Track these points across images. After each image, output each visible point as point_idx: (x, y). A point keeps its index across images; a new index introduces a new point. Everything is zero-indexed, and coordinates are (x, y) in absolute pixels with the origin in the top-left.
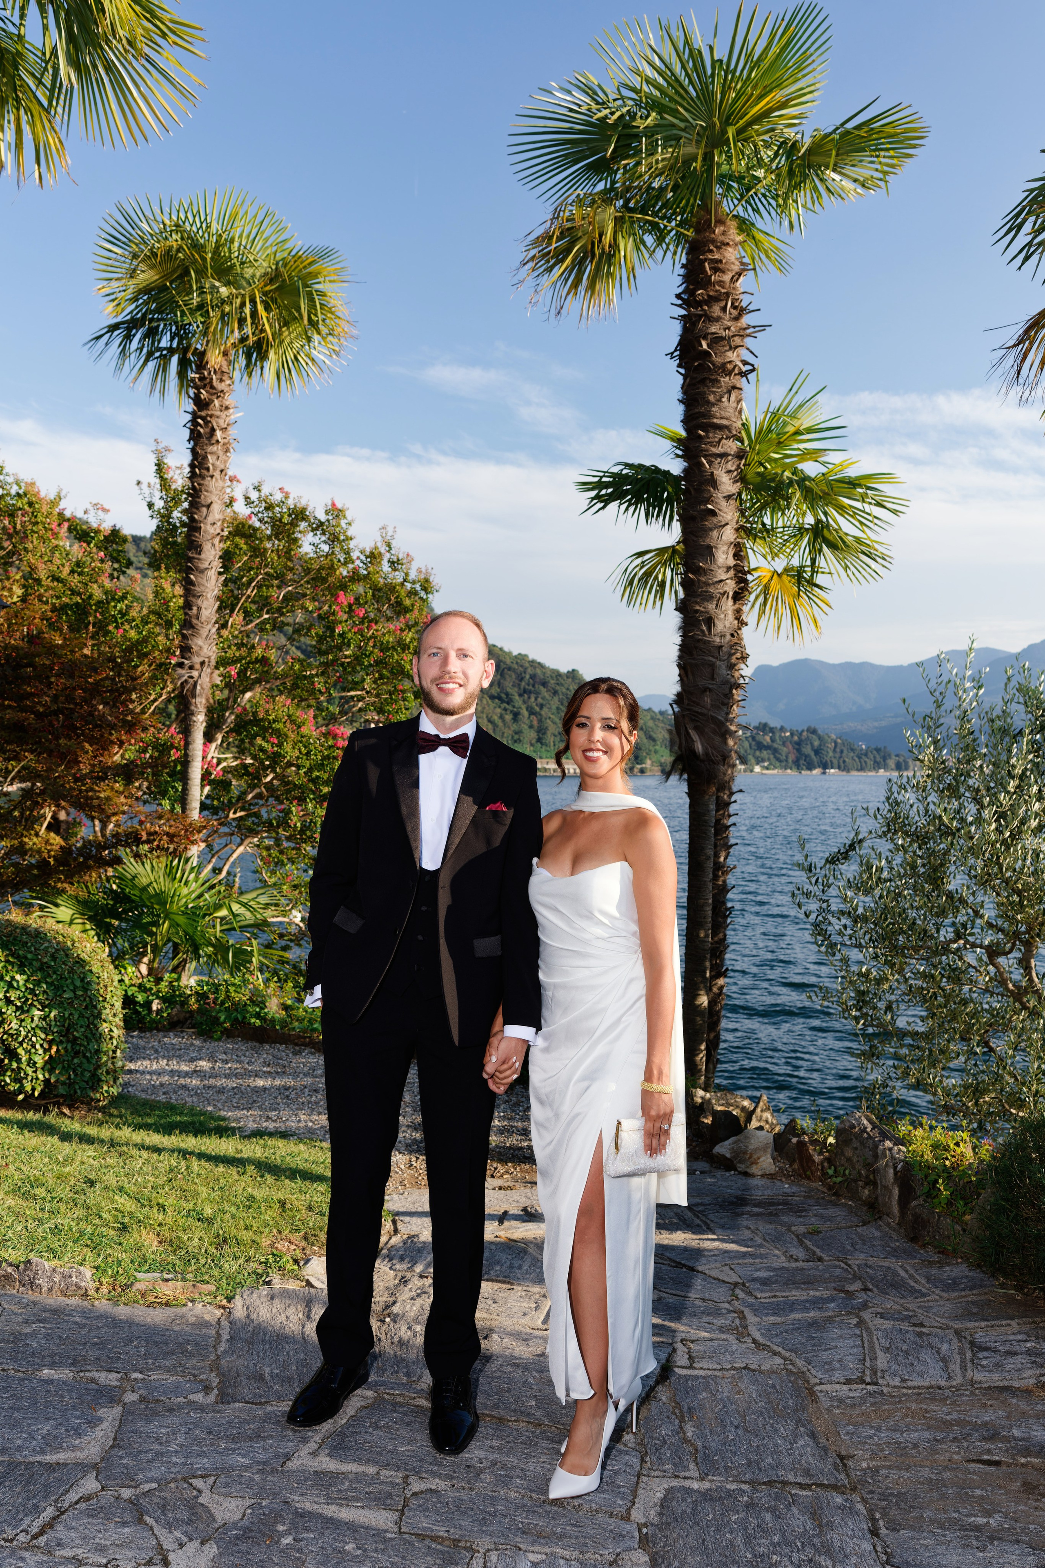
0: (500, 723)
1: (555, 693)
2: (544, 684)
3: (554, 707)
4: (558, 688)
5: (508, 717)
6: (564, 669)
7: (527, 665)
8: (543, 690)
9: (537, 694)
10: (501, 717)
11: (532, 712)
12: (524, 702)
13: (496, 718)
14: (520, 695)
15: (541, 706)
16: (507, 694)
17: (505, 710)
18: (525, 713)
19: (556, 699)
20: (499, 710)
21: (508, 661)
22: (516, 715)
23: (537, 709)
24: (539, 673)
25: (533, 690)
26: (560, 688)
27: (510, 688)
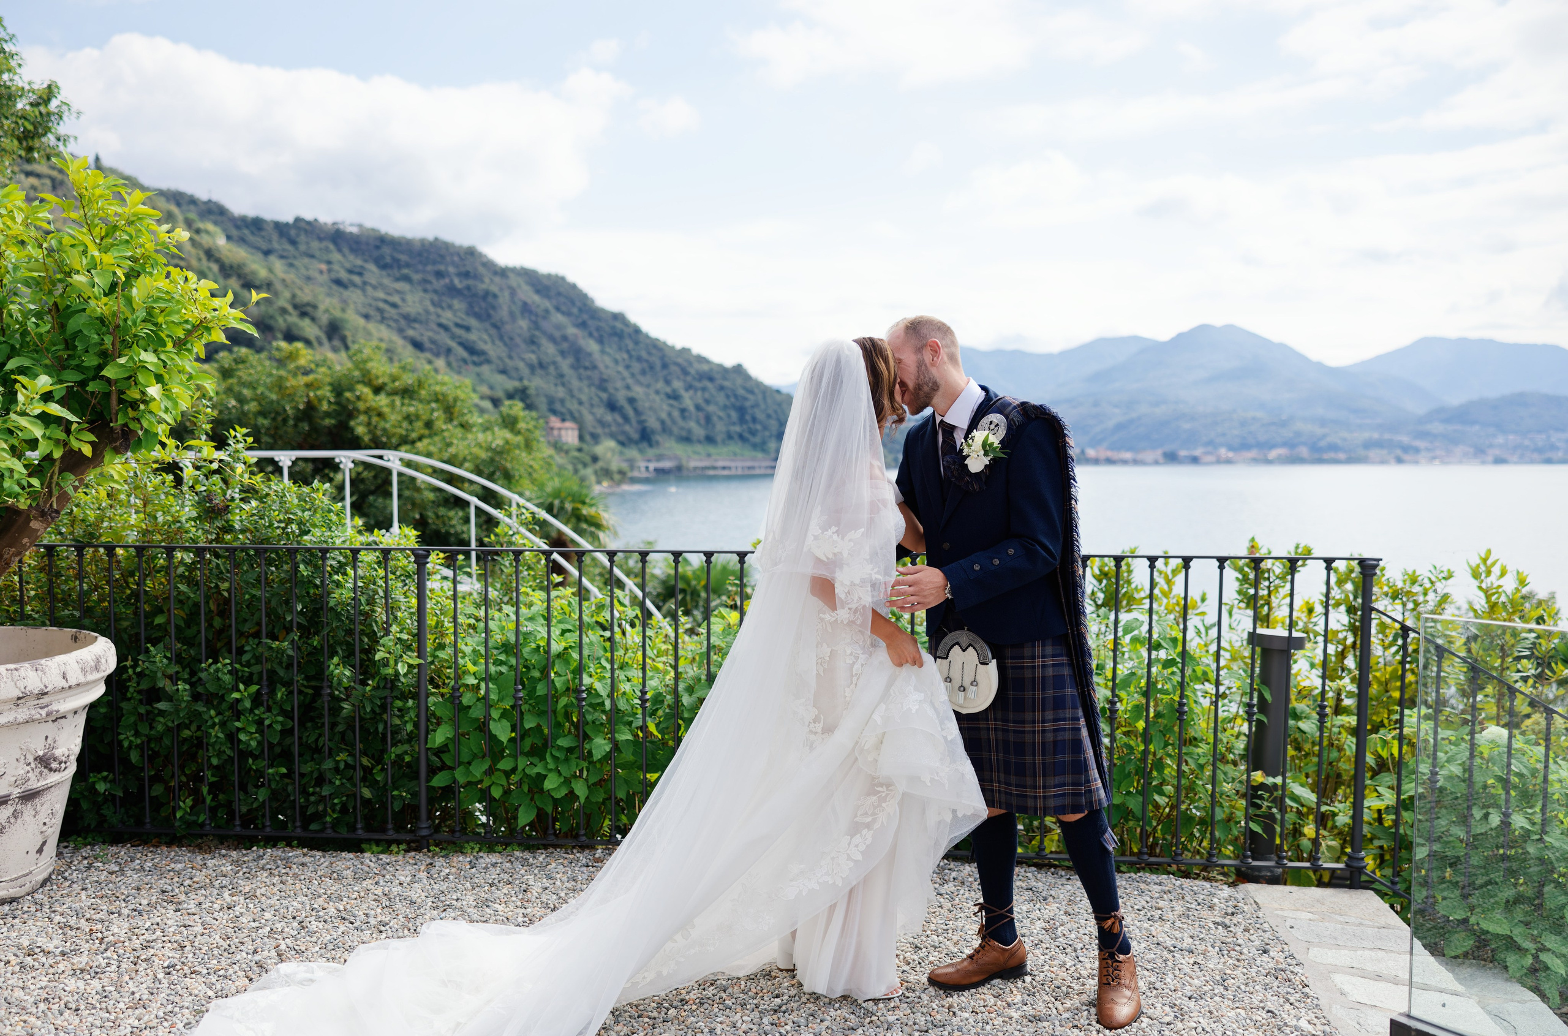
0: (668, 422)
2: (711, 379)
4: (724, 383)
5: (676, 414)
6: (729, 362)
7: (691, 359)
8: (709, 385)
9: (704, 389)
10: (669, 414)
11: (698, 408)
12: (691, 398)
13: (664, 416)
14: (686, 391)
15: (707, 402)
16: (674, 391)
17: (671, 406)
18: (692, 408)
19: (723, 394)
20: (665, 407)
21: (672, 355)
22: (683, 411)
23: (703, 405)
24: (705, 367)
25: (698, 385)
26: (727, 384)
27: (677, 384)
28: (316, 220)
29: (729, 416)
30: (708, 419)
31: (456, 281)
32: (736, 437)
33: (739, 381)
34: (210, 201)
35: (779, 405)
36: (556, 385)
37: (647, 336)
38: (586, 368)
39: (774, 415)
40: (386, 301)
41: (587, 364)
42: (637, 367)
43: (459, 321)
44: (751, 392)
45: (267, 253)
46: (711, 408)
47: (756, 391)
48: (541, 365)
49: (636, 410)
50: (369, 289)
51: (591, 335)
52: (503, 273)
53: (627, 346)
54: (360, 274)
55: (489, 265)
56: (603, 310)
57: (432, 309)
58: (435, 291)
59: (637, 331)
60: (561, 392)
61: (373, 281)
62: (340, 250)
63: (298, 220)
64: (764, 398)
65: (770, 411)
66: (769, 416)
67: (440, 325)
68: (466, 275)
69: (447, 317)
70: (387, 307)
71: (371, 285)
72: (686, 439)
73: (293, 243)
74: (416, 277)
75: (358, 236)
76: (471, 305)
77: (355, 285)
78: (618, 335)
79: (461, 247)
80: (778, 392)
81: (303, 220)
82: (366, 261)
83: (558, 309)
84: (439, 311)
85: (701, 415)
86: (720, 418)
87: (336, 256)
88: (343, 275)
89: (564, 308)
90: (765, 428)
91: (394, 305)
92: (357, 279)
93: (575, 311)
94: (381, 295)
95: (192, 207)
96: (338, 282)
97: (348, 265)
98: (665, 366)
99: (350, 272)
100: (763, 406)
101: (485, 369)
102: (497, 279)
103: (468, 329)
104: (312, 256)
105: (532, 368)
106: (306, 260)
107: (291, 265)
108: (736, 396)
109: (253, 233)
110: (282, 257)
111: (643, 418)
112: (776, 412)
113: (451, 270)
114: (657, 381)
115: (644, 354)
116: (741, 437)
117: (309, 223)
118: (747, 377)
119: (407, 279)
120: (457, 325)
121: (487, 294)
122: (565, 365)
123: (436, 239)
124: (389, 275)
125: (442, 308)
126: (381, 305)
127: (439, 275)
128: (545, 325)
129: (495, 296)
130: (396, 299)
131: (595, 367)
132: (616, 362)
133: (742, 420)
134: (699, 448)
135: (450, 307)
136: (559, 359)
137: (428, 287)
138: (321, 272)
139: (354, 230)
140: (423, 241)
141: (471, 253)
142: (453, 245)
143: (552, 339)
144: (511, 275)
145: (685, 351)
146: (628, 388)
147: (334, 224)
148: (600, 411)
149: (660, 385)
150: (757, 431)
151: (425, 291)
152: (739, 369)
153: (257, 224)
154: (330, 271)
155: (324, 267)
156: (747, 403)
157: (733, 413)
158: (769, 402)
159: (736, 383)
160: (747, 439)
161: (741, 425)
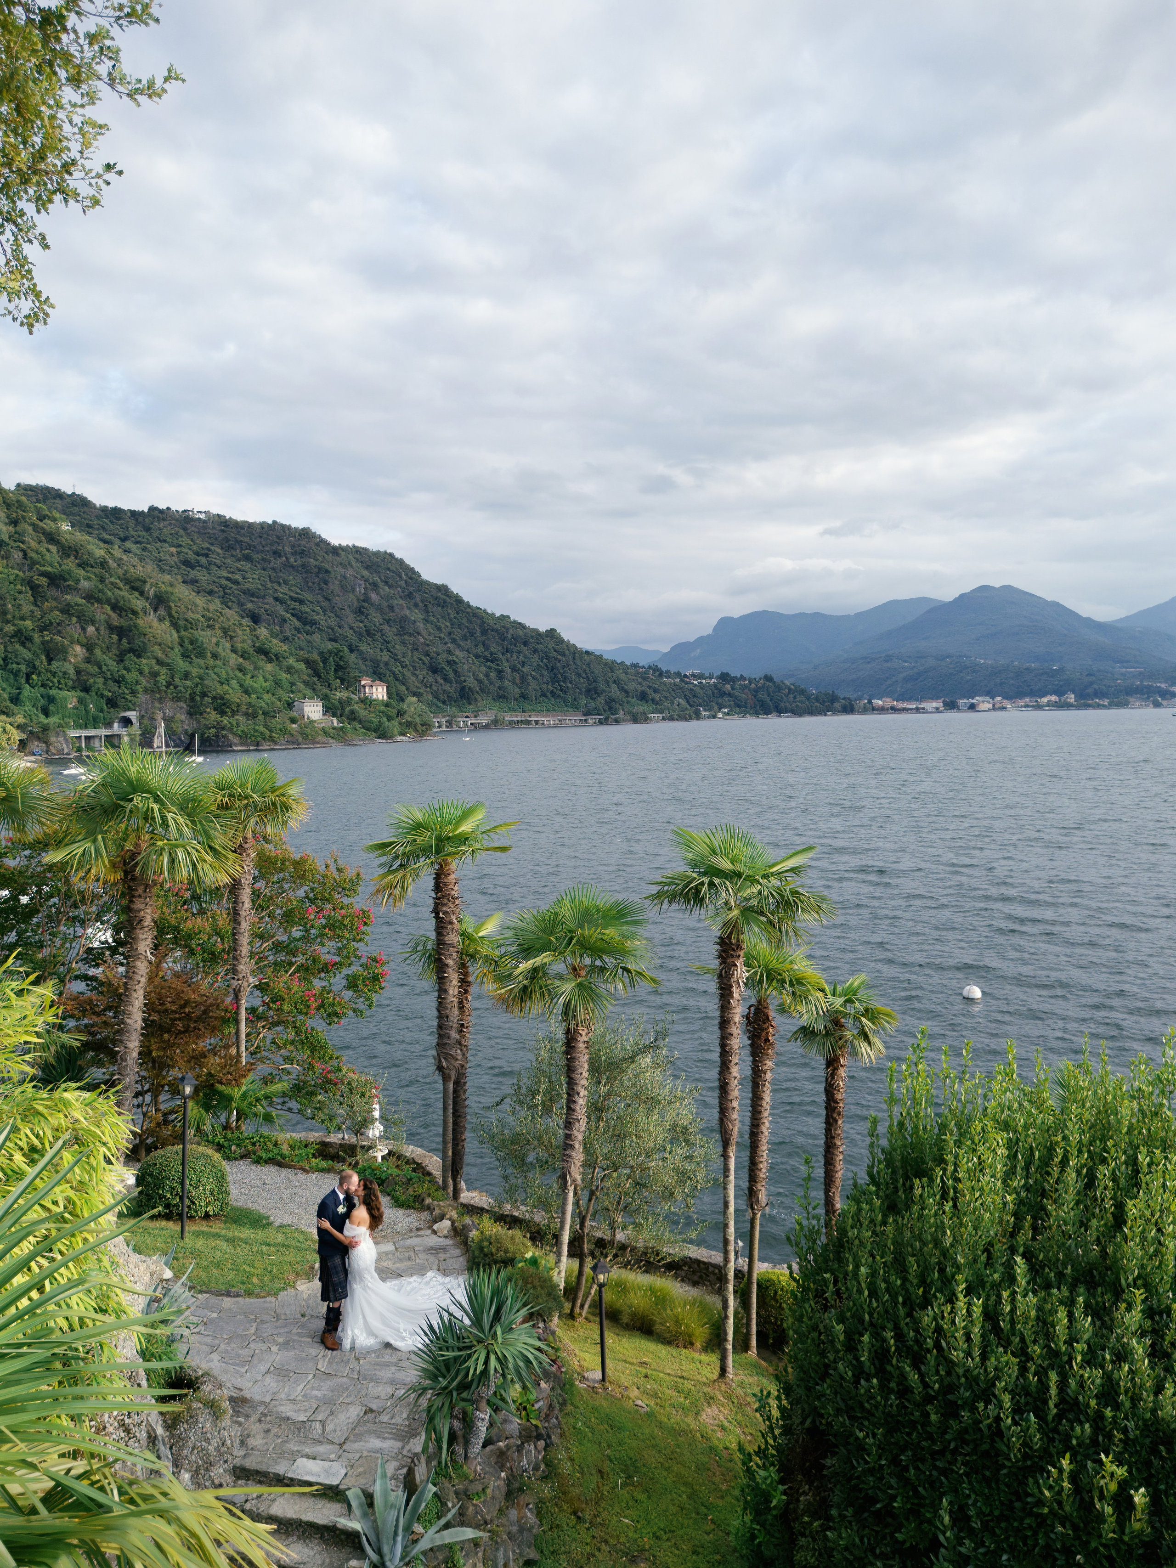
0: (486, 682)
1: (535, 651)
2: (525, 644)
5: (493, 675)
6: (543, 627)
7: (508, 625)
8: (524, 649)
9: (519, 652)
10: (487, 675)
11: (514, 669)
12: (507, 660)
13: (481, 676)
14: (503, 654)
15: (523, 664)
16: (492, 654)
17: (489, 668)
18: (508, 670)
20: (483, 669)
21: (491, 622)
22: (499, 672)
23: (519, 666)
24: (521, 633)
25: (515, 649)
26: (539, 647)
27: (494, 648)
28: (168, 509)
29: (542, 675)
30: (523, 678)
31: (292, 560)
32: (548, 694)
33: (551, 645)
34: (74, 493)
36: (381, 650)
37: (468, 605)
38: (411, 635)
39: (584, 674)
40: (228, 579)
41: (411, 631)
42: (458, 633)
43: (293, 594)
44: (563, 655)
45: (124, 540)
46: (526, 669)
47: (567, 651)
48: (369, 633)
49: (455, 672)
50: (214, 568)
51: (416, 605)
52: (336, 551)
53: (449, 614)
54: (207, 556)
55: (323, 543)
56: (427, 583)
57: (269, 585)
58: (273, 569)
59: (459, 601)
60: (385, 657)
61: (218, 562)
62: (188, 535)
63: (152, 509)
64: (575, 657)
66: (579, 675)
67: (276, 599)
68: (302, 553)
69: (283, 591)
70: (230, 585)
71: (215, 564)
72: (501, 697)
73: (148, 529)
74: (256, 556)
75: (205, 521)
76: (305, 580)
77: (202, 566)
78: (443, 605)
79: (296, 529)
80: (587, 652)
81: (157, 509)
82: (212, 544)
83: (386, 583)
84: (276, 586)
85: (517, 676)
86: (534, 678)
87: (185, 541)
88: (191, 556)
89: (391, 582)
90: (576, 686)
91: (236, 582)
92: (203, 560)
93: (403, 583)
94: (225, 574)
95: (58, 501)
96: (186, 563)
97: (195, 548)
98: (484, 632)
99: (198, 554)
101: (316, 637)
102: (330, 557)
103: (301, 602)
104: (165, 541)
105: (360, 635)
106: (159, 544)
107: (144, 549)
108: (548, 658)
109: (111, 522)
110: (137, 543)
111: (462, 678)
113: (287, 549)
114: (476, 646)
115: (464, 621)
116: (553, 694)
117: (161, 511)
118: (560, 641)
119: (247, 558)
120: (292, 598)
121: (320, 569)
122: (390, 632)
123: (275, 522)
124: (232, 556)
125: (279, 584)
126: (224, 582)
127: (277, 554)
128: (373, 596)
129: (327, 571)
130: (237, 577)
131: (419, 634)
132: (439, 629)
133: (554, 680)
134: (513, 704)
135: (286, 582)
136: (386, 627)
137: (266, 565)
138: (172, 555)
139: (202, 516)
140: (263, 525)
141: (305, 533)
142: (289, 527)
143: (379, 608)
144: (343, 553)
145: (504, 618)
146: (449, 652)
147: (185, 511)
148: (422, 673)
149: (480, 649)
150: (568, 687)
151: (264, 570)
152: (552, 633)
153: (116, 513)
154: (179, 553)
155: (173, 550)
156: (558, 665)
157: (545, 673)
158: (579, 662)
159: (550, 646)
160: (559, 696)
161: (553, 683)
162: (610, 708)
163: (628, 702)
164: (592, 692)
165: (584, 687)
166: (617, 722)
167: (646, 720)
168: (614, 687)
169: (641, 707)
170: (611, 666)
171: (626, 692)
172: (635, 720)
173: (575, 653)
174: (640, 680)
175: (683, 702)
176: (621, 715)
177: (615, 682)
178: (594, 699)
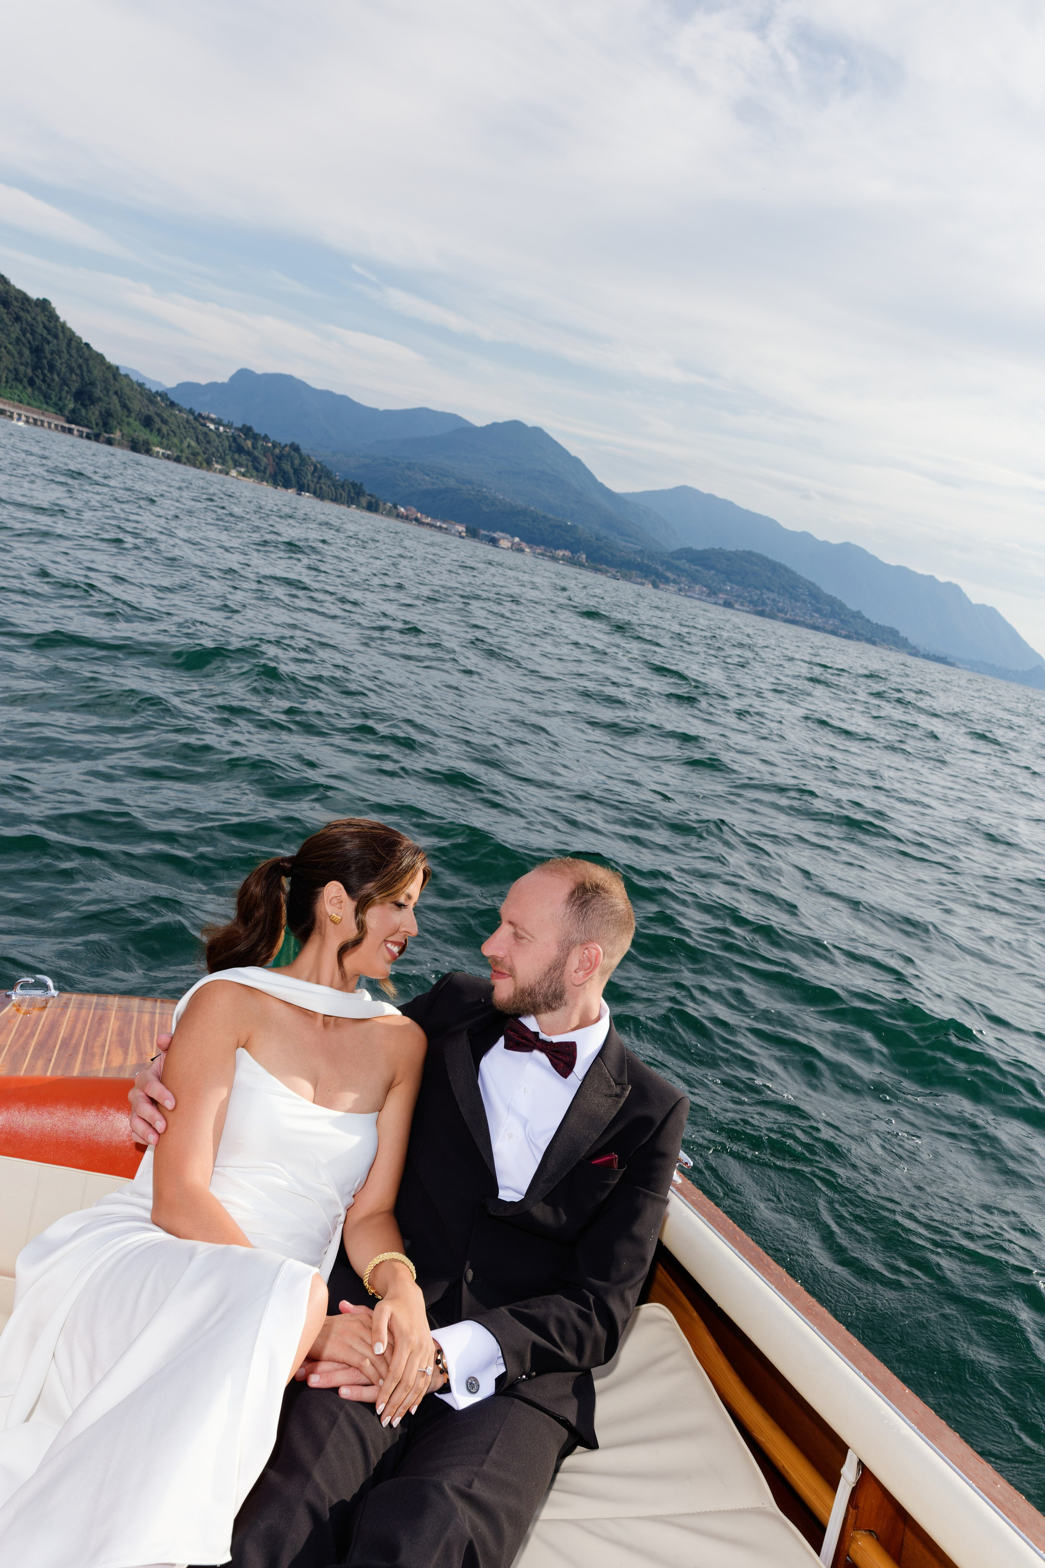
1: (18, 319)
3: (14, 336)
4: (22, 314)
19: (17, 326)
26: (24, 315)
29: (21, 354)
32: (25, 381)
33: (42, 319)
35: (87, 360)
39: (78, 371)
44: (56, 337)
47: (61, 335)
64: (69, 345)
65: (74, 365)
66: (72, 370)
80: (86, 345)
86: (8, 352)
90: (64, 382)
100: (65, 355)
108: (33, 334)
112: (80, 367)
116: (31, 382)
118: (53, 317)
133: (35, 365)
150: (53, 380)
152: (44, 304)
156: (46, 347)
157: (26, 352)
158: (74, 352)
159: (39, 318)
160: (39, 389)
161: (34, 369)
162: (105, 424)
163: (129, 424)
164: (84, 396)
165: (75, 386)
166: (109, 442)
167: (148, 452)
168: (115, 399)
169: (143, 434)
170: (114, 371)
171: (129, 410)
172: (135, 447)
173: (71, 338)
174: (146, 402)
175: (193, 443)
176: (117, 435)
177: (116, 393)
178: (85, 406)
